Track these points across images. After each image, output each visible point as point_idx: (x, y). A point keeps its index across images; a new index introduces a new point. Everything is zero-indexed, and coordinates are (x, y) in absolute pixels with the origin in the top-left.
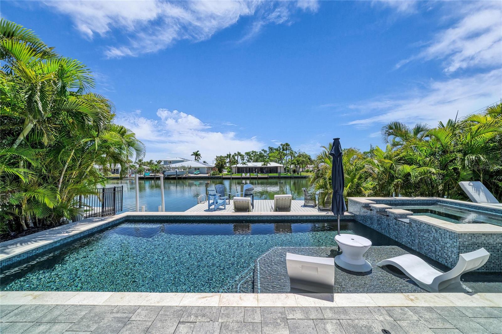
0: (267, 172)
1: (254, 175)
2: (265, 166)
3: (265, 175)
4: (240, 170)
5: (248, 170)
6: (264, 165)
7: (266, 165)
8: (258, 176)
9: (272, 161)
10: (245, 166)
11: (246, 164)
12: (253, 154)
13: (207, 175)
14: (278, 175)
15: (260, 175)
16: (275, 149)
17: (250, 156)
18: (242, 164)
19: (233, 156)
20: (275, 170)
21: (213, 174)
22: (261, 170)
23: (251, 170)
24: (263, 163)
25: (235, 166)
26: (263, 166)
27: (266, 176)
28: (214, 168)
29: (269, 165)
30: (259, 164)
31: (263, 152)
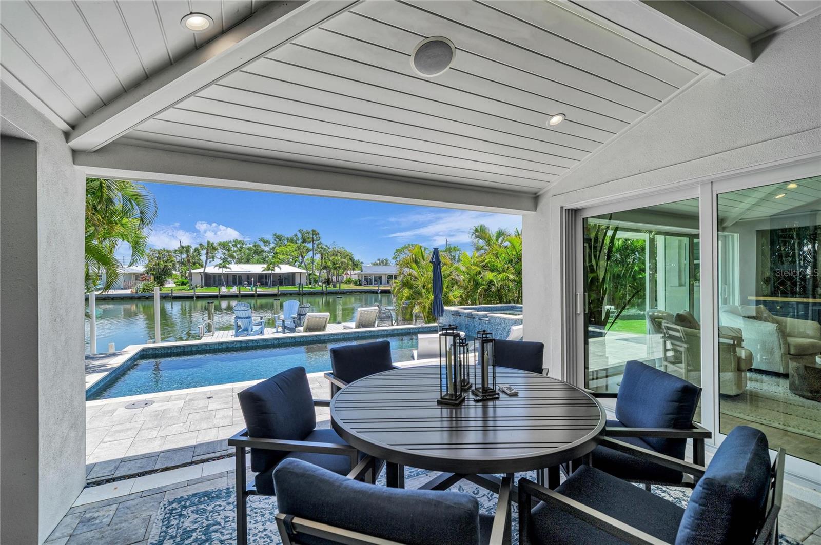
0: (274, 285)
1: (247, 290)
2: (270, 272)
3: (271, 289)
4: (210, 280)
5: (231, 279)
6: (269, 269)
7: (272, 270)
8: (256, 291)
9: (283, 262)
10: (224, 270)
11: (226, 268)
12: (235, 246)
13: (128, 292)
14: (297, 289)
15: (261, 290)
16: (288, 239)
17: (229, 250)
18: (217, 268)
19: (196, 249)
20: (289, 279)
21: (144, 289)
22: (262, 279)
23: (237, 279)
24: (265, 266)
25: (201, 270)
26: (266, 272)
27: (274, 290)
28: (142, 275)
29: (277, 270)
30: (257, 268)
31: (261, 244)
